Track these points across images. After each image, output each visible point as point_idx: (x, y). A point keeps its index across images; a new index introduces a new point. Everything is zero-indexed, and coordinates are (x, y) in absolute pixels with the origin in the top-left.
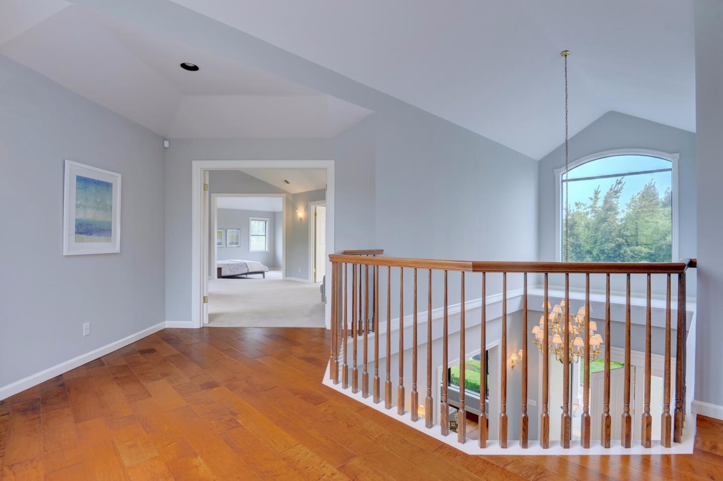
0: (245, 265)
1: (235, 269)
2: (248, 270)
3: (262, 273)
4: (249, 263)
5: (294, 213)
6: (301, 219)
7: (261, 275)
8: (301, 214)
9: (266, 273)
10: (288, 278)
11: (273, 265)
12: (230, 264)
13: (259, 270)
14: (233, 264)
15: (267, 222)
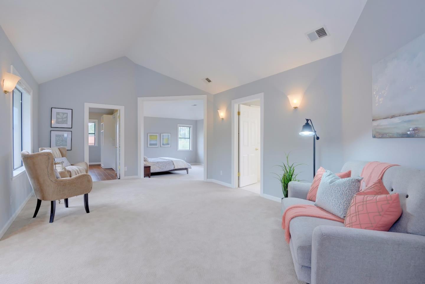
0: (172, 162)
1: (163, 167)
2: (174, 167)
3: (186, 169)
4: (175, 161)
5: (216, 114)
6: (223, 119)
7: (185, 171)
8: (222, 114)
9: (189, 169)
10: (209, 180)
11: (195, 160)
12: (160, 162)
13: (184, 167)
14: (162, 162)
15: (191, 128)
